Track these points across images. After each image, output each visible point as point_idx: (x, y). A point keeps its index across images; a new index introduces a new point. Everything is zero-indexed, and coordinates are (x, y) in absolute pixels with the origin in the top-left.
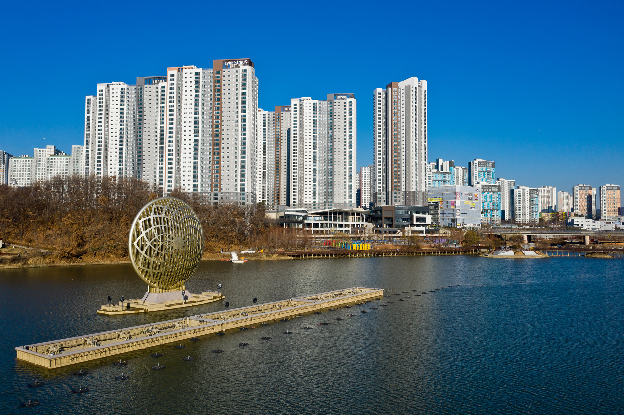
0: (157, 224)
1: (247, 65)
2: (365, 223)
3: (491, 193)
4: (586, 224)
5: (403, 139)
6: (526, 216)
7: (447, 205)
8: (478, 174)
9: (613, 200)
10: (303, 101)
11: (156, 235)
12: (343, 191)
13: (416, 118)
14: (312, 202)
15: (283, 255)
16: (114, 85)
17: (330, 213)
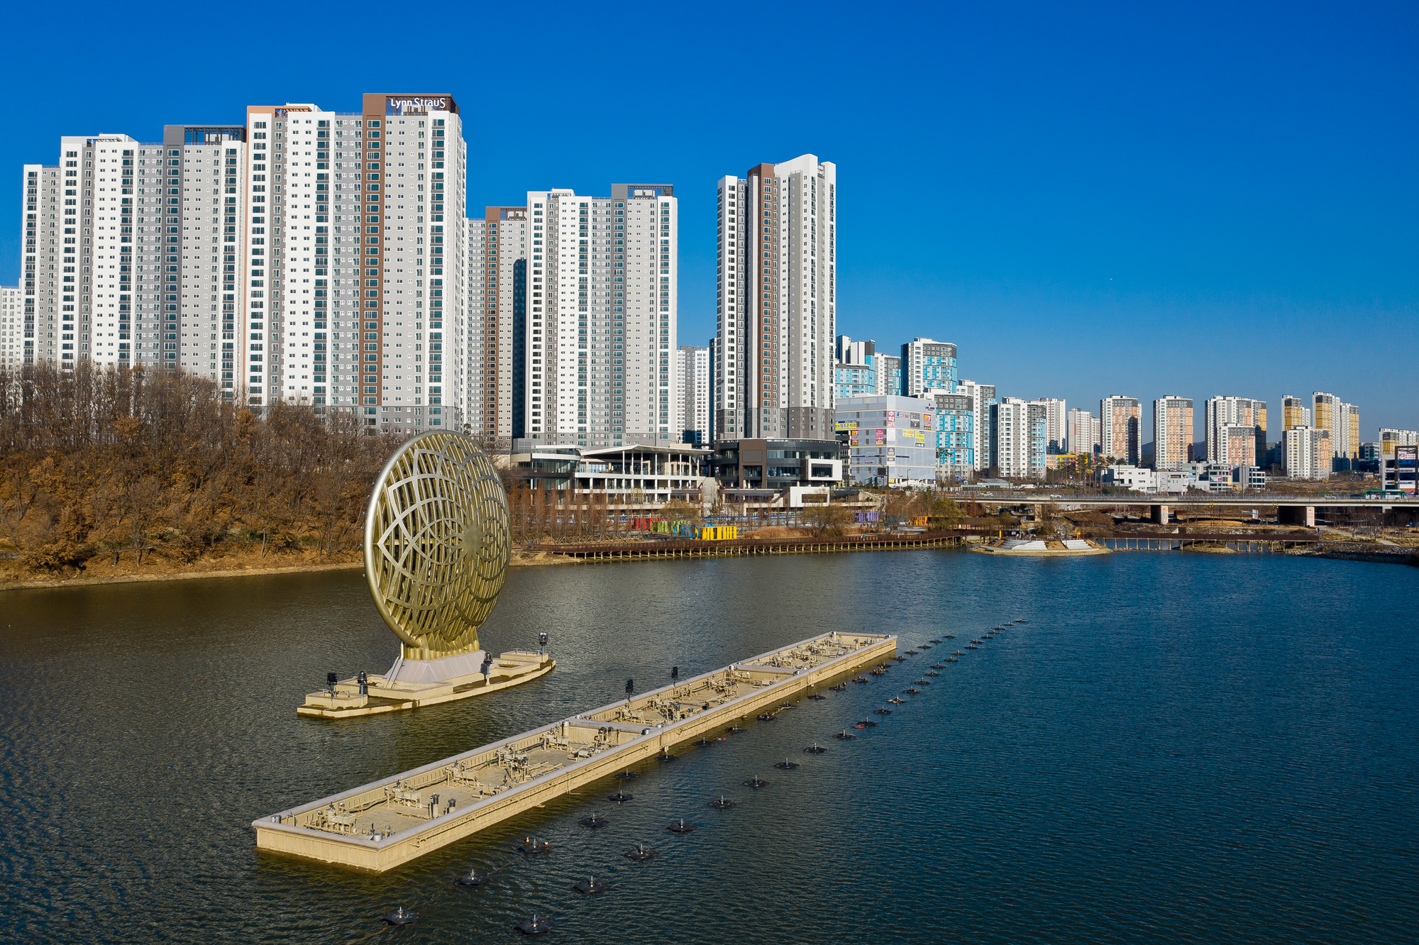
0: (428, 497)
1: (445, 109)
2: (699, 479)
3: (954, 412)
4: (1136, 478)
5: (784, 291)
6: (1022, 462)
7: (868, 437)
8: (921, 370)
9: (1179, 428)
10: (556, 197)
11: (426, 521)
12: (646, 406)
13: (813, 246)
14: (576, 430)
15: (558, 553)
16: (104, 143)
17: (628, 456)
